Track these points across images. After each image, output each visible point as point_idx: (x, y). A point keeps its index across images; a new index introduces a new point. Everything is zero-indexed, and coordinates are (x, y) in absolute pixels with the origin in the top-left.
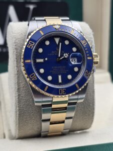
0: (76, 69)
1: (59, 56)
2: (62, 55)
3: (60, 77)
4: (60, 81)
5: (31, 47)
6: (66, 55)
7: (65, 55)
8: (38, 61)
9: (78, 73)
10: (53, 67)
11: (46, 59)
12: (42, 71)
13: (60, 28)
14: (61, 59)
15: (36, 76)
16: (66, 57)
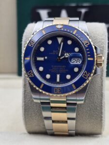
0: (76, 70)
1: (60, 55)
2: (62, 55)
3: (58, 76)
4: (58, 80)
5: (32, 45)
6: (67, 55)
7: (65, 54)
8: (39, 59)
9: (78, 73)
10: (52, 66)
11: (46, 58)
12: (41, 69)
13: (62, 28)
14: (61, 58)
15: (33, 73)
16: (67, 57)
